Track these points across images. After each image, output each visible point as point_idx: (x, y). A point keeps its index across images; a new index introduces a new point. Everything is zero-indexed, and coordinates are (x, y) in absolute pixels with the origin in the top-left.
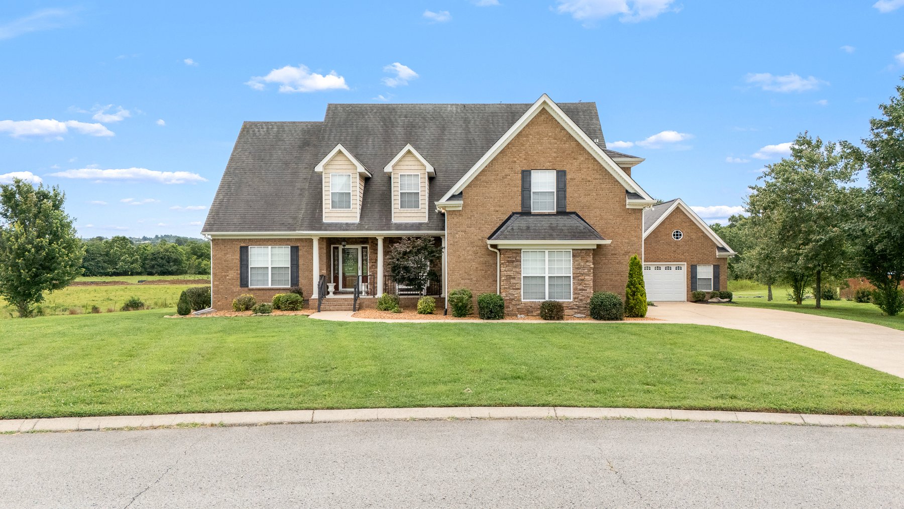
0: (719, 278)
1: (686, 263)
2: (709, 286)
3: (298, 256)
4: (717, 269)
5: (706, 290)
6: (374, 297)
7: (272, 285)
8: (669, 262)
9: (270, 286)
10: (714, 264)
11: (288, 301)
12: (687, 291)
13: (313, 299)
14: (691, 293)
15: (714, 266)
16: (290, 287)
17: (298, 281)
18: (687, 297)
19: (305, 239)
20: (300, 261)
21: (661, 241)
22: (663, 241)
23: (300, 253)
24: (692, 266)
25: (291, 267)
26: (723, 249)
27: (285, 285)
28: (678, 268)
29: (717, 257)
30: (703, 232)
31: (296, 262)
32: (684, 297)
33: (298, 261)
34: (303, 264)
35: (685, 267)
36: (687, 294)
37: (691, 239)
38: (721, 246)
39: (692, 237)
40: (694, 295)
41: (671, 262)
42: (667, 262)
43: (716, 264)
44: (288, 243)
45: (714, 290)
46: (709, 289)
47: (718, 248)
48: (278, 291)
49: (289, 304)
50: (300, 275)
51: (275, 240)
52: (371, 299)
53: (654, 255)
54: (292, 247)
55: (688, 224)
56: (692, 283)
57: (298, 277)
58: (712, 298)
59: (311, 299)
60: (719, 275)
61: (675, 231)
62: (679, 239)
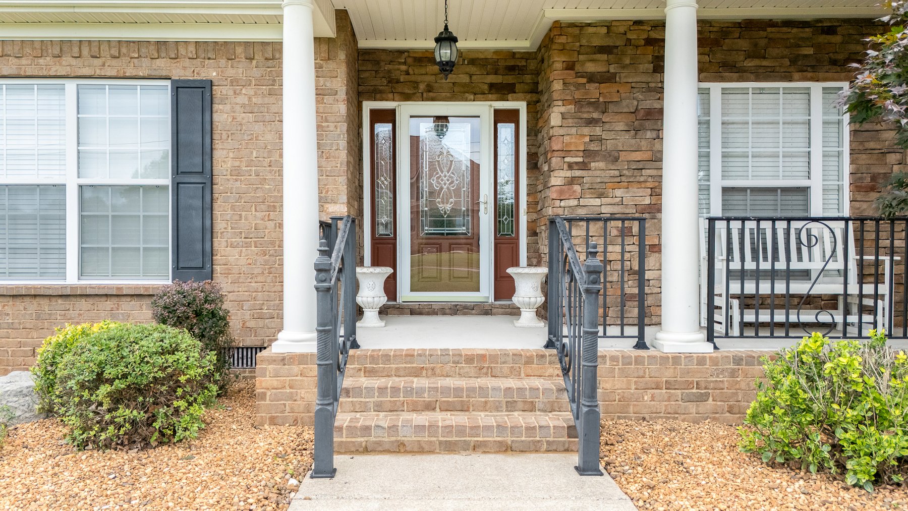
3: (208, 130)
6: (641, 345)
7: (81, 274)
9: (72, 278)
11: (100, 379)
13: (284, 360)
16: (170, 282)
17: (208, 255)
19: (247, 44)
20: (217, 154)
23: (222, 116)
25: (177, 185)
27: (146, 274)
31: (198, 160)
33: (208, 153)
34: (236, 172)
44: (162, 65)
48: (109, 304)
49: (117, 399)
50: (220, 225)
51: (95, 48)
52: (626, 360)
54: (179, 88)
57: (208, 232)
59: (272, 360)
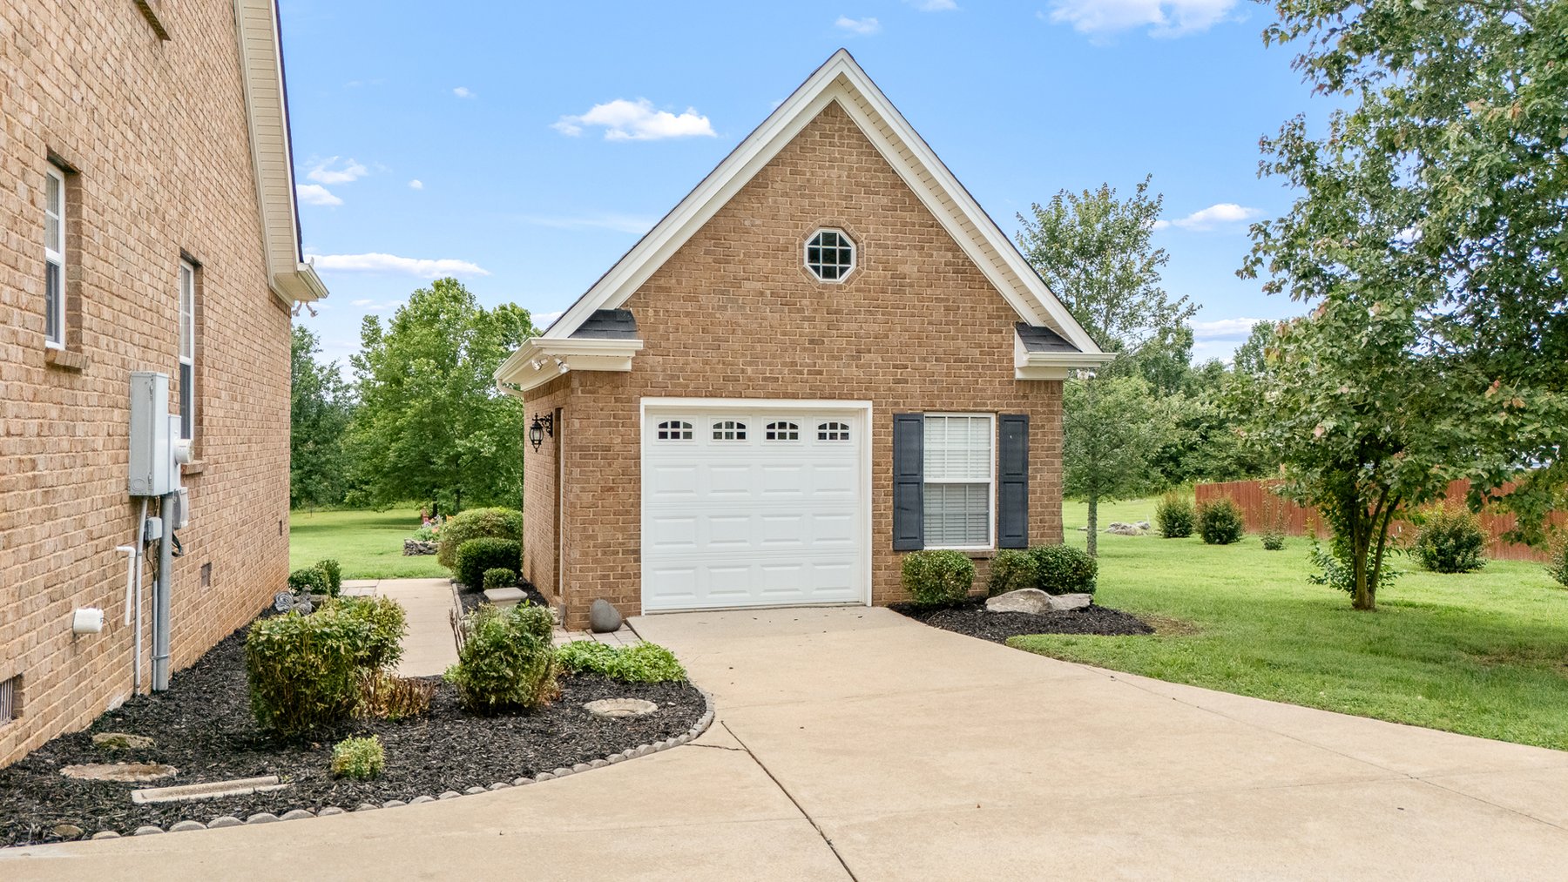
0: (1024, 483)
1: (869, 405)
2: (972, 524)
4: (1013, 431)
5: (966, 540)
8: (786, 396)
10: (1005, 410)
12: (874, 553)
14: (891, 559)
15: (1004, 420)
18: (874, 584)
21: (747, 285)
22: (758, 285)
24: (899, 419)
26: (1047, 336)
28: (832, 431)
29: (1019, 375)
30: (954, 248)
32: (856, 577)
35: (863, 419)
36: (875, 568)
37: (898, 283)
38: (1034, 321)
39: (902, 269)
40: (914, 577)
41: (794, 396)
42: (776, 396)
43: (1012, 411)
45: (1001, 544)
46: (977, 541)
47: (1024, 328)
53: (713, 356)
55: (885, 201)
56: (898, 508)
58: (998, 586)
60: (1025, 464)
61: (820, 231)
62: (841, 280)
